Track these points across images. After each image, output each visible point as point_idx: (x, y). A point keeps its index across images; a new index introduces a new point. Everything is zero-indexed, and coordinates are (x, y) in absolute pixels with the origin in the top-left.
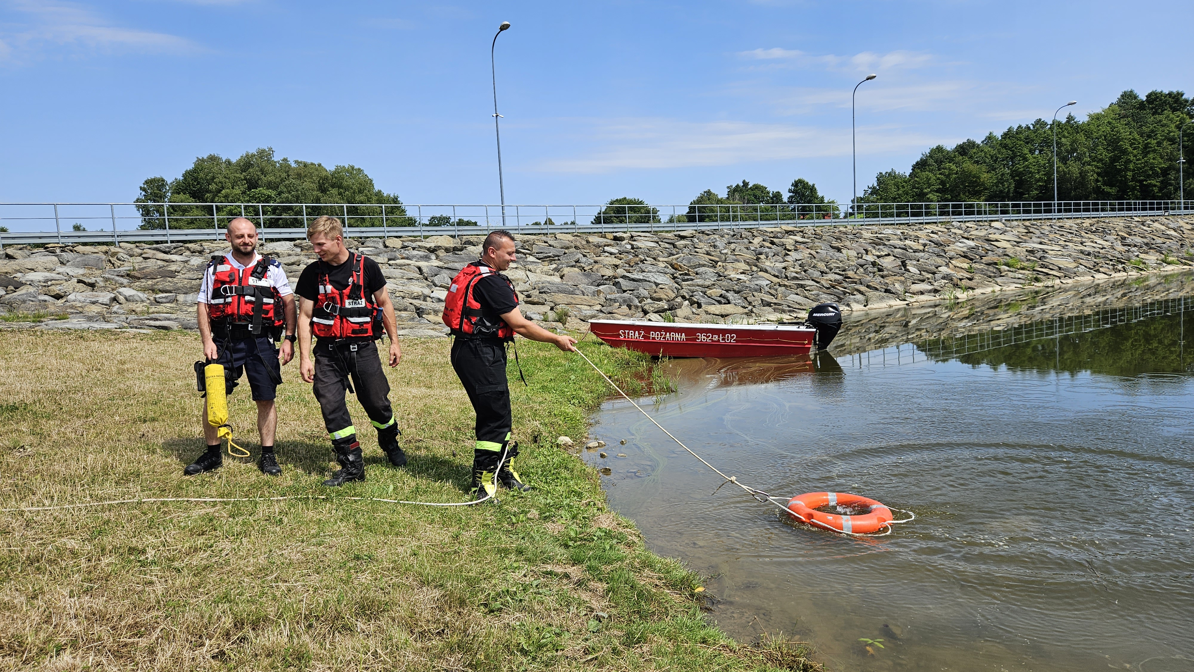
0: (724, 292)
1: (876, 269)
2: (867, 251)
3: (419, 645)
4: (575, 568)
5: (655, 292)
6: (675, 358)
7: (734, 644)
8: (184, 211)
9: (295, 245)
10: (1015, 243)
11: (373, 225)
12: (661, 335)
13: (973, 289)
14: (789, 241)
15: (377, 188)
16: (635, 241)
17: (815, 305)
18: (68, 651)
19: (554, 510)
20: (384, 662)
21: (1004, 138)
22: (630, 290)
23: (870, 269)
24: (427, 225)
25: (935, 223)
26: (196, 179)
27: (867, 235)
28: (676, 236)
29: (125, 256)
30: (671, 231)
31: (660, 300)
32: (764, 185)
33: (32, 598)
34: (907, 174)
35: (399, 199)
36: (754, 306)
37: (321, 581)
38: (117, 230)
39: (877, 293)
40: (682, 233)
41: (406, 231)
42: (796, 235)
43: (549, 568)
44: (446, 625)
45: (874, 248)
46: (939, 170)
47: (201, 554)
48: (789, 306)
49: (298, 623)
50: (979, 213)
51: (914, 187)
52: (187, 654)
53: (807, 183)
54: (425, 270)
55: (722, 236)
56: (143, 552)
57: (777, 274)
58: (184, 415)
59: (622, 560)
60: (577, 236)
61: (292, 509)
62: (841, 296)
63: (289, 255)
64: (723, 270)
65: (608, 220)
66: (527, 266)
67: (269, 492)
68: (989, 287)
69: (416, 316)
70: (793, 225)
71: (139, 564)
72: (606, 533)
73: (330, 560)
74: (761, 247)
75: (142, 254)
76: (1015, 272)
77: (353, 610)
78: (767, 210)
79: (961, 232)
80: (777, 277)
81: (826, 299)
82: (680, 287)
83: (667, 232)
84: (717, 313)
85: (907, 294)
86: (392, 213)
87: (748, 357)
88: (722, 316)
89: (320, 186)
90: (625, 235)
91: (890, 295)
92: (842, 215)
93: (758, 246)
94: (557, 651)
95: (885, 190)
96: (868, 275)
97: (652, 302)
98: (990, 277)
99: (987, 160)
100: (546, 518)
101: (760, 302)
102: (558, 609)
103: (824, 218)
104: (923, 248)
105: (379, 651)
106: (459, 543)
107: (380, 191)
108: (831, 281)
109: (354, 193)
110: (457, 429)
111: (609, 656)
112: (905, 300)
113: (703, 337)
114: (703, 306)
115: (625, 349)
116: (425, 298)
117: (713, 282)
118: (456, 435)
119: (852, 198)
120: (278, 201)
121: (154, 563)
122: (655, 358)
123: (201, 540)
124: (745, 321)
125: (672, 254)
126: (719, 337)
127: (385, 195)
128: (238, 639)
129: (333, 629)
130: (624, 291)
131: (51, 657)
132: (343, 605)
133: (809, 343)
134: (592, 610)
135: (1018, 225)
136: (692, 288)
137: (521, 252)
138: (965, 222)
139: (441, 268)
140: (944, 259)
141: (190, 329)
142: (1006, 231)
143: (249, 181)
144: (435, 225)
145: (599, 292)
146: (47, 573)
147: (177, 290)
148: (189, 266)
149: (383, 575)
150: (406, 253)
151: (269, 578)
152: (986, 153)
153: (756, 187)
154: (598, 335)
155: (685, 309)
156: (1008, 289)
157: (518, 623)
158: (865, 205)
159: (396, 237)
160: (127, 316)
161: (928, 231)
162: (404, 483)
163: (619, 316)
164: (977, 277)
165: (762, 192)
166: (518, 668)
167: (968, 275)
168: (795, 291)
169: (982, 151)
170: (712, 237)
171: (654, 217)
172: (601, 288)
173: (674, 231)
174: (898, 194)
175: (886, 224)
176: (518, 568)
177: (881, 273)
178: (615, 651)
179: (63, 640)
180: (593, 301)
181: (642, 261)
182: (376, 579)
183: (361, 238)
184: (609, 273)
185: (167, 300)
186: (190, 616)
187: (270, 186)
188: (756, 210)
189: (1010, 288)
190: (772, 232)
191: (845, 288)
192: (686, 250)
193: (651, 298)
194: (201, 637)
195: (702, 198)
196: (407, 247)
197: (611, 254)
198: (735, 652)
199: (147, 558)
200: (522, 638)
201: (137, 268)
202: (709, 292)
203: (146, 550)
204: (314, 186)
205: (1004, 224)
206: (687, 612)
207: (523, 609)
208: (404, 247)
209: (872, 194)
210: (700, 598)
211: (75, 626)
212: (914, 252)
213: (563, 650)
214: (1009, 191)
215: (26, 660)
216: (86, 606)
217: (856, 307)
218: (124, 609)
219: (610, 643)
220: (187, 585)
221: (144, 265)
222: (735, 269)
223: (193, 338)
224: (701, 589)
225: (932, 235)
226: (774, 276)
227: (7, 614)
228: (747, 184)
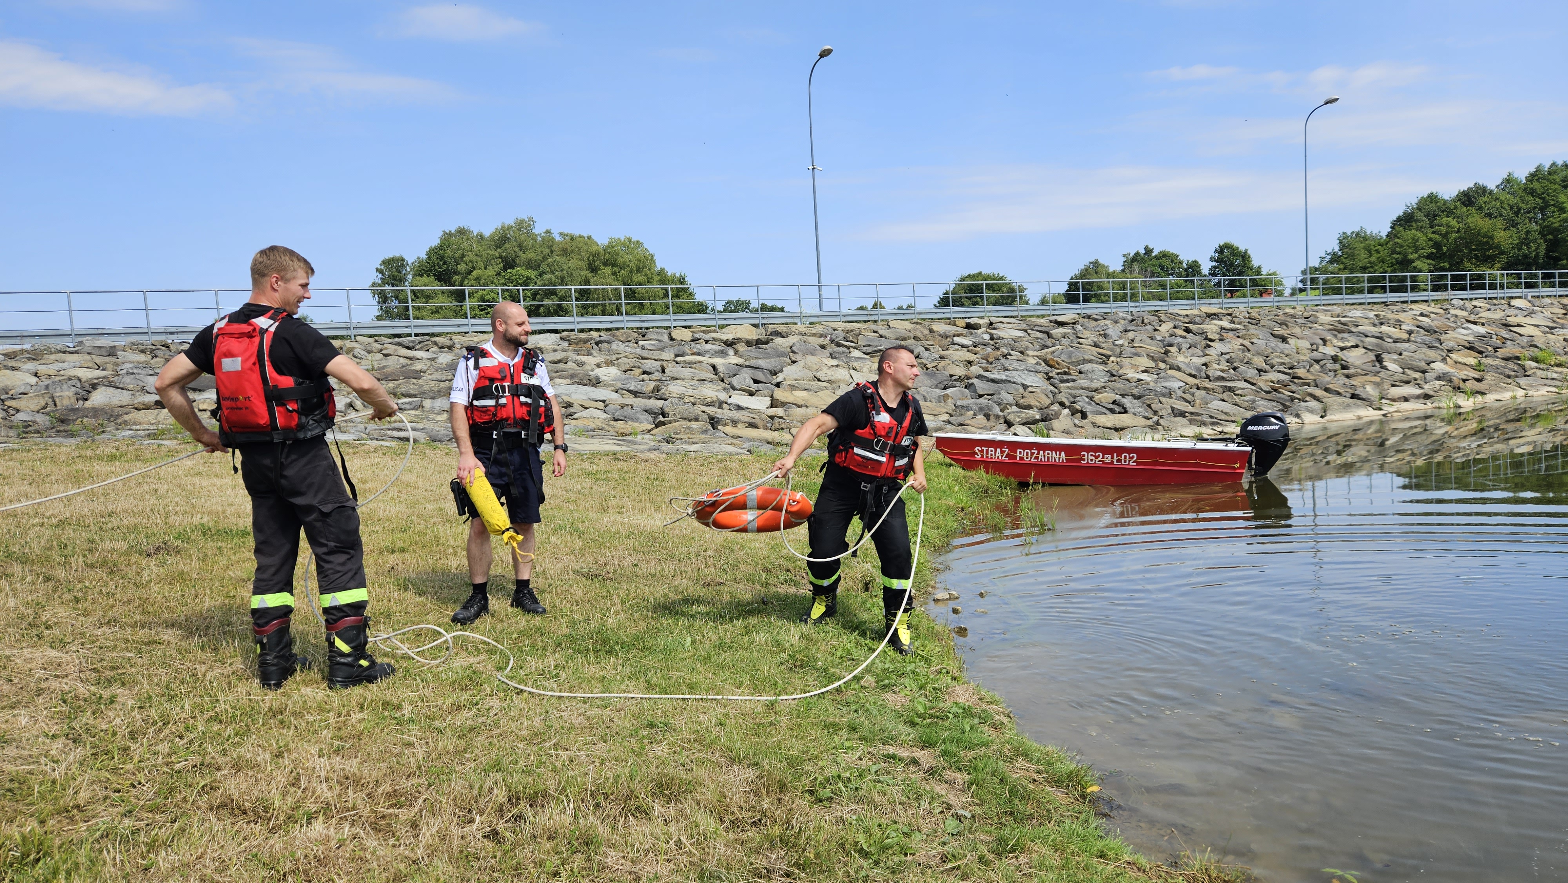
0: (1118, 397)
1: (1338, 366)
2: (1324, 341)
3: (731, 836)
4: (925, 751)
5: (1023, 397)
6: (1051, 485)
7: (1143, 861)
8: (428, 297)
9: (561, 338)
10: (1548, 330)
11: (654, 313)
12: (1032, 454)
13: (1483, 394)
14: (1212, 328)
15: (659, 265)
16: (995, 329)
17: (1249, 415)
18: (321, 818)
19: (894, 677)
20: (690, 854)
21: (1530, 181)
22: (988, 395)
23: (1330, 365)
24: (721, 312)
25: (1426, 301)
26: (442, 258)
27: (1324, 318)
28: (1051, 321)
29: (363, 353)
30: (1043, 316)
31: (1029, 407)
32: (1175, 252)
33: (277, 756)
34: (1384, 234)
35: (686, 279)
36: (1161, 417)
37: (609, 751)
38: (353, 321)
39: (1340, 399)
40: (1060, 319)
41: (696, 320)
42: (1221, 320)
43: (891, 750)
44: (764, 814)
45: (1335, 336)
46: (1431, 227)
47: (465, 713)
48: (1211, 417)
49: (583, 801)
50: (1492, 286)
51: (1394, 252)
52: (455, 831)
53: (1238, 248)
54: (720, 369)
55: (1116, 322)
56: (399, 707)
57: (1194, 373)
58: (438, 546)
59: (986, 744)
60: (917, 323)
61: (570, 662)
62: (1288, 404)
63: (555, 351)
64: (1117, 367)
65: (958, 303)
66: (850, 364)
67: (542, 641)
68: (1508, 391)
69: (710, 427)
70: (1218, 306)
71: (395, 722)
72: (964, 709)
73: (618, 726)
74: (1171, 336)
75: (381, 350)
76: (1547, 370)
77: (649, 789)
78: (1179, 286)
79: (1465, 314)
80: (1194, 376)
81: (1265, 407)
82: (1057, 391)
83: (1038, 316)
84: (1109, 426)
85: (1383, 401)
86: (678, 297)
87: (1154, 485)
88: (1116, 429)
89: (590, 264)
90: (981, 322)
91: (1359, 402)
92: (1287, 292)
93: (1167, 335)
94: (906, 855)
95: (1351, 256)
96: (1326, 374)
97: (1018, 410)
98: (1509, 377)
99: (1504, 212)
100: (884, 687)
101: (1170, 411)
102: (905, 803)
103: (1261, 296)
104: (1407, 336)
105: (684, 840)
106: (776, 713)
107: (663, 270)
108: (1272, 382)
109: (631, 272)
110: (766, 570)
111: (975, 866)
112: (1381, 409)
113: (1090, 457)
114: (1090, 416)
115: (982, 472)
116: (721, 404)
117: (1103, 384)
118: (766, 578)
119: (1303, 267)
120: (539, 283)
121: (411, 720)
122: (1023, 485)
123: (464, 697)
124: (1149, 437)
125: (1045, 347)
126: (1112, 457)
127: (669, 274)
128: (513, 816)
129: (625, 812)
130: (981, 396)
131: (301, 827)
132: (636, 782)
133: (1242, 467)
134: (949, 807)
135: (1552, 304)
136: (1073, 392)
137: (843, 345)
138: (1471, 299)
139: (741, 366)
140: (1439, 352)
141: (439, 441)
142: (1533, 312)
143: (504, 259)
144: (731, 312)
145: (946, 397)
146: (293, 727)
147: (423, 394)
148: (436, 365)
149: (683, 748)
150: (697, 347)
151: (547, 745)
152: (1502, 202)
153: (1164, 255)
154: (945, 453)
155: (1064, 419)
156: (1535, 394)
157: (854, 817)
158: (1322, 278)
159: (685, 327)
160: (366, 425)
161: (1414, 312)
162: (704, 636)
163: (974, 429)
164: (1489, 377)
165: (1172, 261)
166: (856, 872)
167: (1476, 375)
168: (1221, 396)
169: (1497, 199)
170: (1102, 323)
171: (1021, 297)
172: (949, 391)
173: (1049, 315)
174: (1370, 262)
175: (1353, 304)
176: (852, 748)
177: (1345, 372)
178: (981, 859)
179: (313, 808)
180: (938, 409)
181: (1005, 356)
182: (675, 752)
183: (641, 328)
184: (960, 371)
185: (412, 407)
186: (458, 786)
187: (529, 265)
188: (1163, 286)
189: (1540, 393)
190: (1187, 316)
191: (1293, 392)
192: (1065, 341)
193: (1016, 405)
194: (470, 811)
195: (1086, 270)
196: (699, 339)
197: (963, 346)
198: (1144, 871)
199: (404, 715)
200: (861, 836)
201: (376, 366)
202: (1097, 397)
203: (402, 706)
204: (583, 264)
205: (1529, 302)
206: (1077, 818)
207: (860, 801)
208: (695, 340)
209: (1331, 262)
210: (1094, 801)
211: (326, 790)
212: (1394, 342)
213: (914, 854)
214: (1537, 255)
215: (272, 829)
216: (337, 767)
217: (1308, 418)
218: (381, 773)
219: (975, 849)
220: (451, 748)
221: (384, 363)
222: (1134, 366)
223: (443, 453)
224: (1095, 789)
225: (1421, 318)
226: (1190, 375)
227: (250, 774)
228: (1151, 251)
